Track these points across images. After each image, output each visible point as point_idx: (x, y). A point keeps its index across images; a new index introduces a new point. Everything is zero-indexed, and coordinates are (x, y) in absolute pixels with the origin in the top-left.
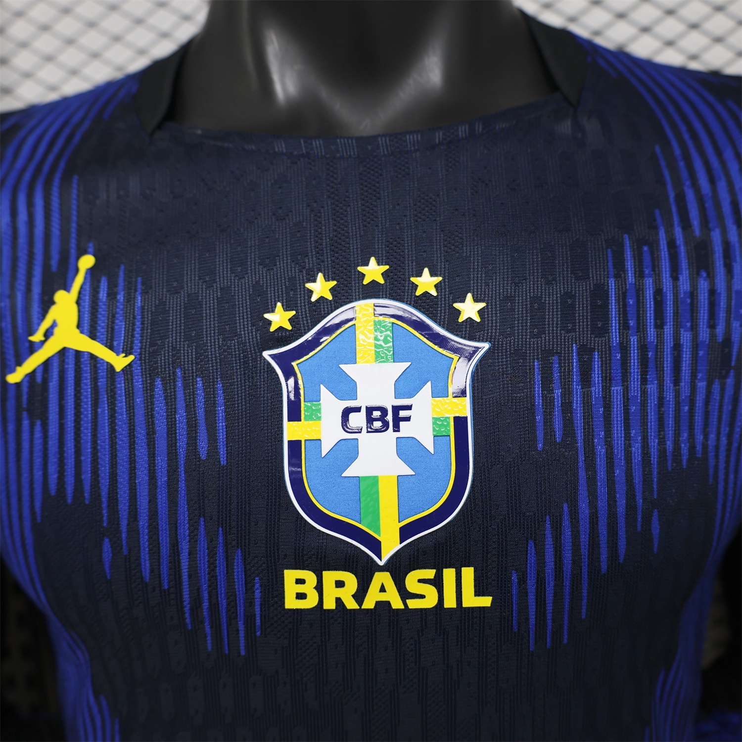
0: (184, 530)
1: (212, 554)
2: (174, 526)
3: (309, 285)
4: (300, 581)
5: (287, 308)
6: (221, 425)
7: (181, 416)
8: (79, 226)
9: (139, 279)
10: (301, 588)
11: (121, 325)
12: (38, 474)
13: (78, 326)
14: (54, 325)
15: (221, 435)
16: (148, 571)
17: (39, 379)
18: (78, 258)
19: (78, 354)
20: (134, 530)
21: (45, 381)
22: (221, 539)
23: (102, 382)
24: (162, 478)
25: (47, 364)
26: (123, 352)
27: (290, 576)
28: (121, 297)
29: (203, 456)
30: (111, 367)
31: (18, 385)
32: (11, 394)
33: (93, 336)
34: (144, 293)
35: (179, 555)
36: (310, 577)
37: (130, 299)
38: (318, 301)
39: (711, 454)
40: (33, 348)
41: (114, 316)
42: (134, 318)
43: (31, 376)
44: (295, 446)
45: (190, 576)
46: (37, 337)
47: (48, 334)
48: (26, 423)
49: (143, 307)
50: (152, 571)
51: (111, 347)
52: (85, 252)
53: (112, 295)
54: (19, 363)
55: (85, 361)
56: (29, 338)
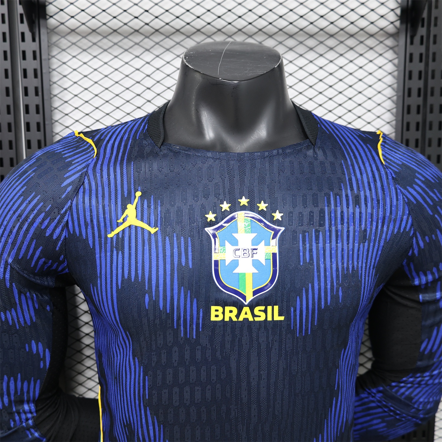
0: (176, 291)
1: (186, 301)
2: (172, 290)
3: (221, 205)
4: (217, 311)
5: (213, 213)
6: (190, 254)
7: (176, 250)
8: (135, 181)
9: (159, 201)
10: (217, 313)
11: (153, 218)
12: (120, 271)
13: (136, 217)
14: (127, 216)
15: (190, 257)
16: (162, 306)
17: (120, 236)
18: (135, 193)
19: (136, 227)
20: (157, 290)
21: (123, 237)
22: (189, 295)
23: (146, 237)
24: (168, 272)
25: (123, 231)
26: (154, 227)
27: (213, 308)
28: (152, 207)
29: (184, 265)
30: (149, 233)
31: (112, 238)
32: (109, 241)
33: (142, 220)
34: (161, 206)
35: (173, 300)
36: (220, 309)
37: (156, 208)
38: (224, 211)
39: (360, 269)
40: (118, 225)
41: (150, 214)
42: (158, 215)
43: (118, 234)
44: (216, 262)
45: (177, 308)
47: (124, 220)
48: (115, 252)
49: (161, 211)
50: (163, 306)
51: (149, 225)
52: (137, 190)
53: (149, 207)
54: (112, 230)
55: (139, 229)
56: (117, 221)
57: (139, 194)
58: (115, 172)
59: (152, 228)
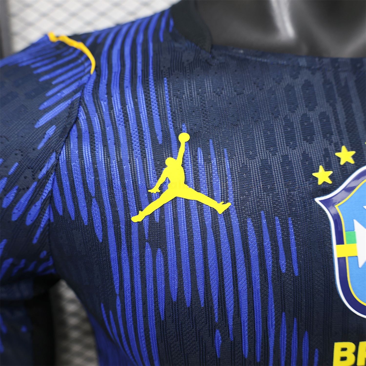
0: (272, 322)
1: (289, 337)
2: (265, 319)
3: (337, 154)
4: (344, 349)
5: (326, 169)
6: (294, 248)
7: (267, 242)
8: (173, 113)
9: (225, 150)
10: (344, 354)
11: (216, 181)
13: (186, 183)
14: (167, 181)
15: (294, 256)
16: (247, 351)
17: (157, 220)
18: (177, 136)
19: (187, 201)
20: (238, 324)
21: (162, 220)
22: (295, 325)
23: (208, 222)
24: (257, 287)
25: (162, 208)
26: (221, 200)
27: (338, 346)
28: (214, 161)
29: (284, 270)
30: (214, 211)
31: (140, 224)
32: (135, 230)
33: (197, 189)
34: (230, 158)
35: (268, 338)
36: (351, 346)
37: (220, 163)
38: (345, 164)
40: (151, 198)
41: (211, 175)
42: (226, 176)
43: (151, 216)
44: (342, 261)
45: (274, 352)
46: (155, 190)
47: (163, 188)
48: (148, 250)
49: (231, 169)
50: (250, 350)
51: (213, 197)
52: (181, 131)
53: (207, 161)
54: (140, 208)
55: (193, 206)
56: (149, 191)
57: (184, 137)
58: (135, 97)
59: (219, 202)
